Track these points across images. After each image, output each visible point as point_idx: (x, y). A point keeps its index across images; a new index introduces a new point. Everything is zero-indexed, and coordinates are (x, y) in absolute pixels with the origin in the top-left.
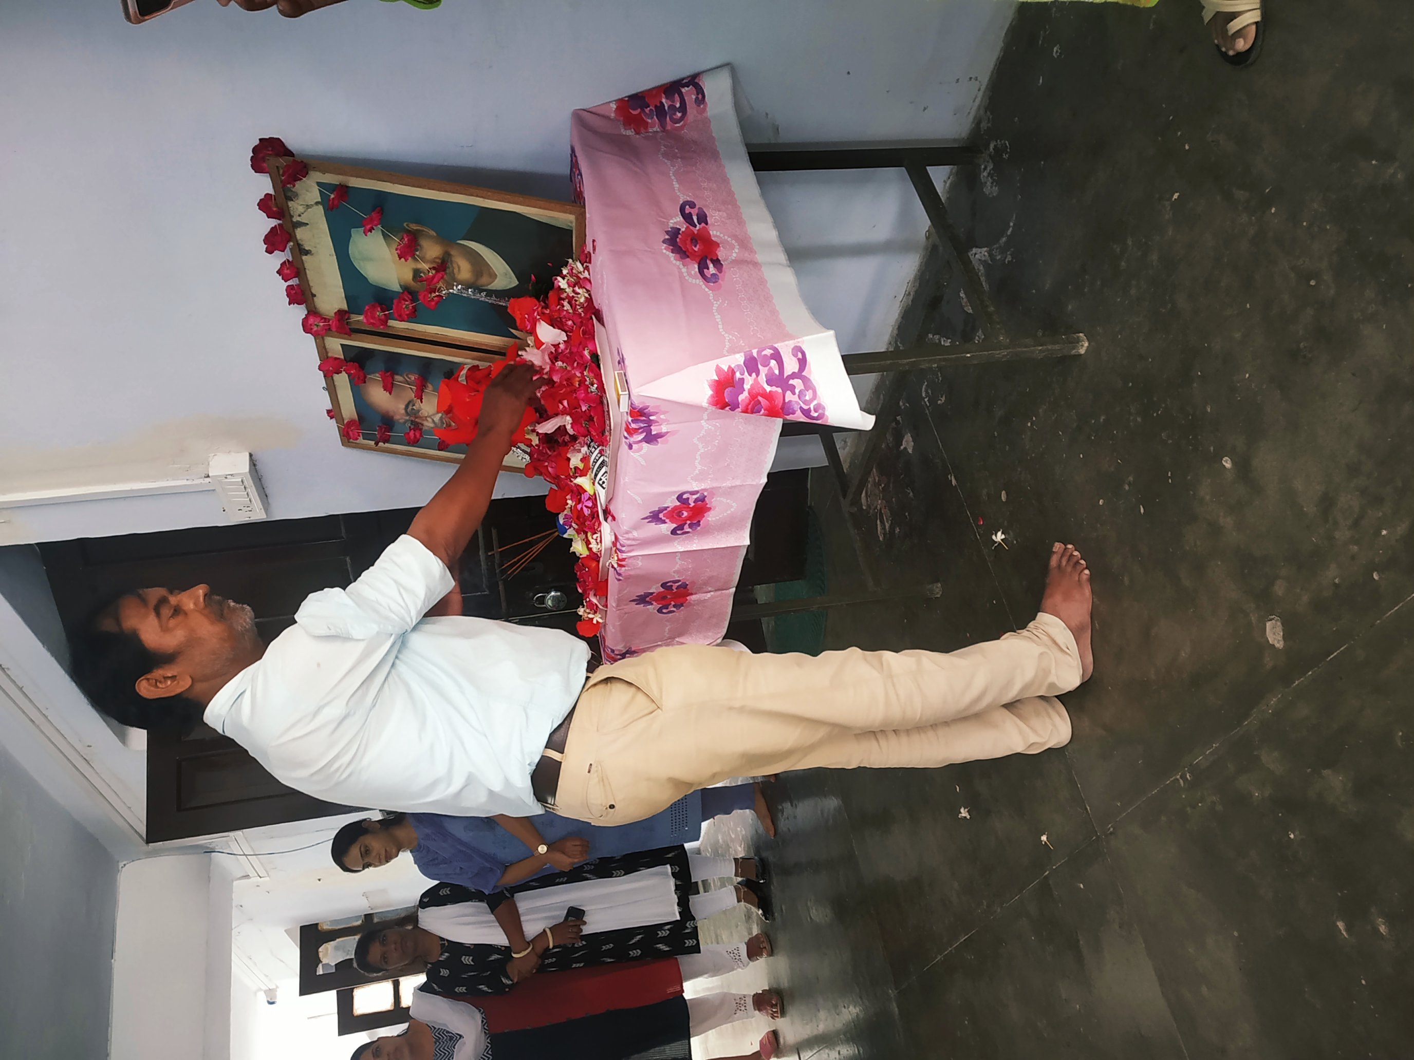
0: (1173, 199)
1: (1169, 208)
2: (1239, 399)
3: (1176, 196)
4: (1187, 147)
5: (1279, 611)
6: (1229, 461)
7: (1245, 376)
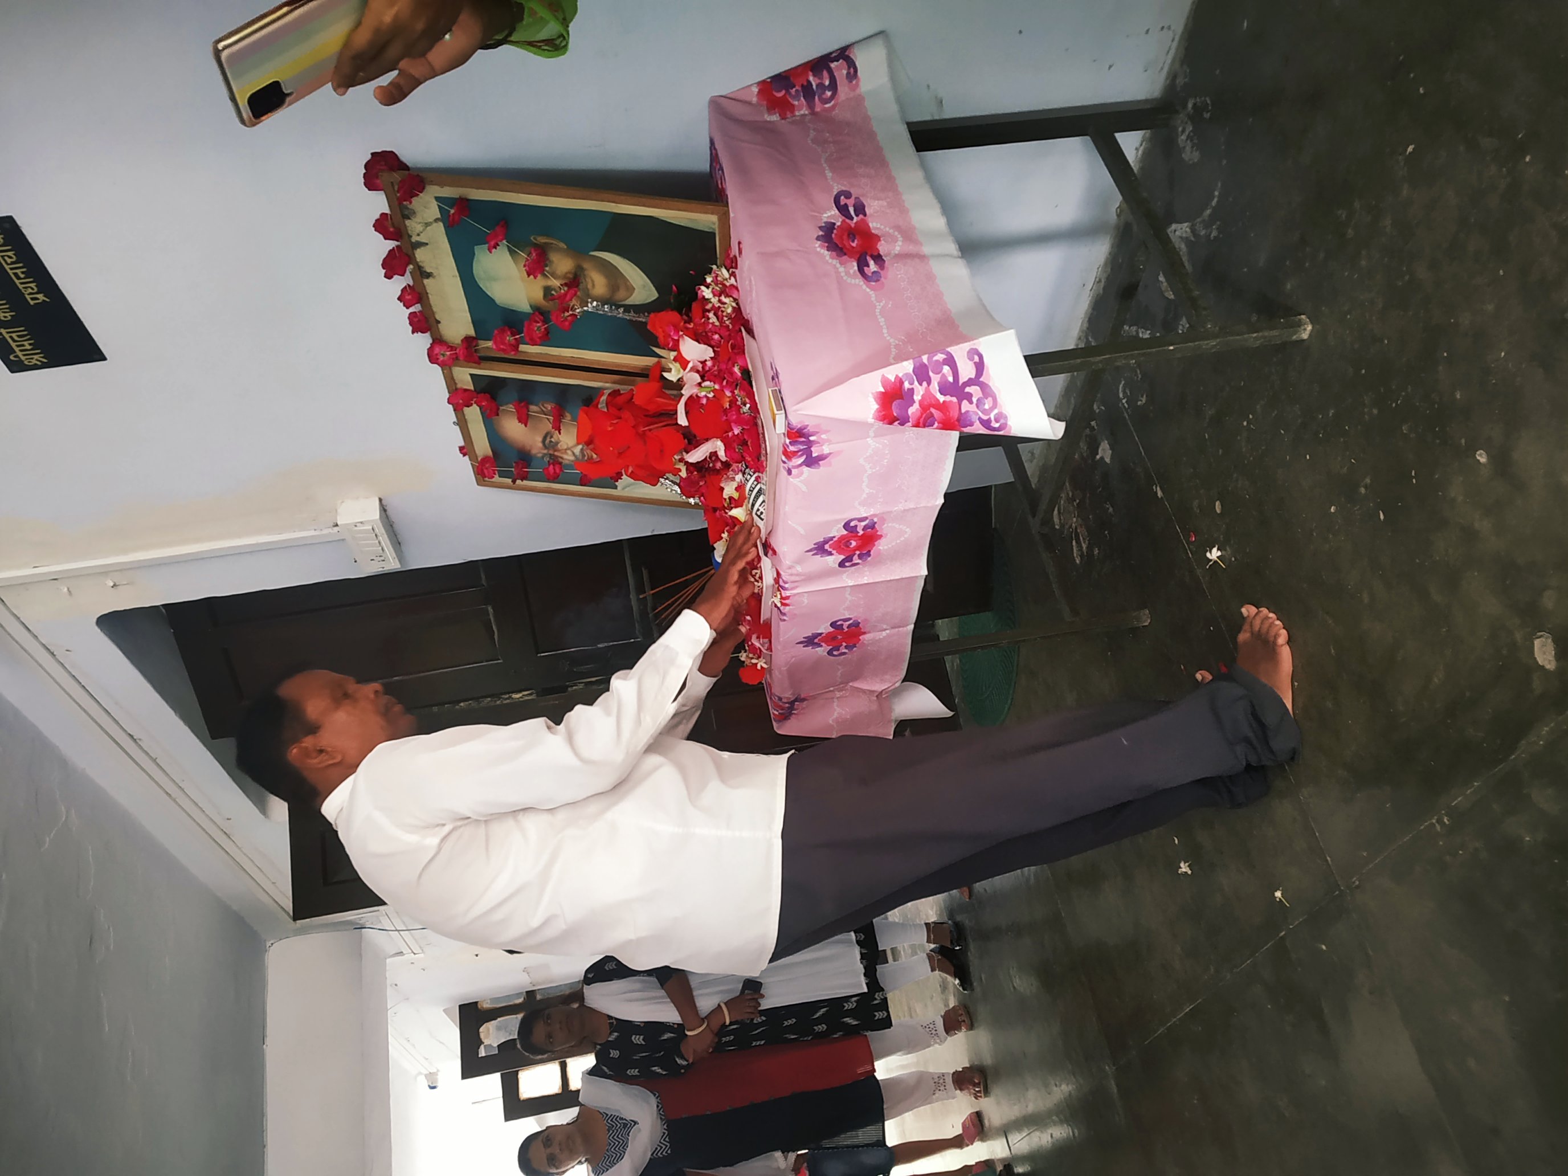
0: (1408, 153)
1: (1402, 164)
2: (1494, 381)
3: (1410, 149)
4: (1421, 91)
5: (1549, 626)
6: (1484, 455)
7: (1501, 355)
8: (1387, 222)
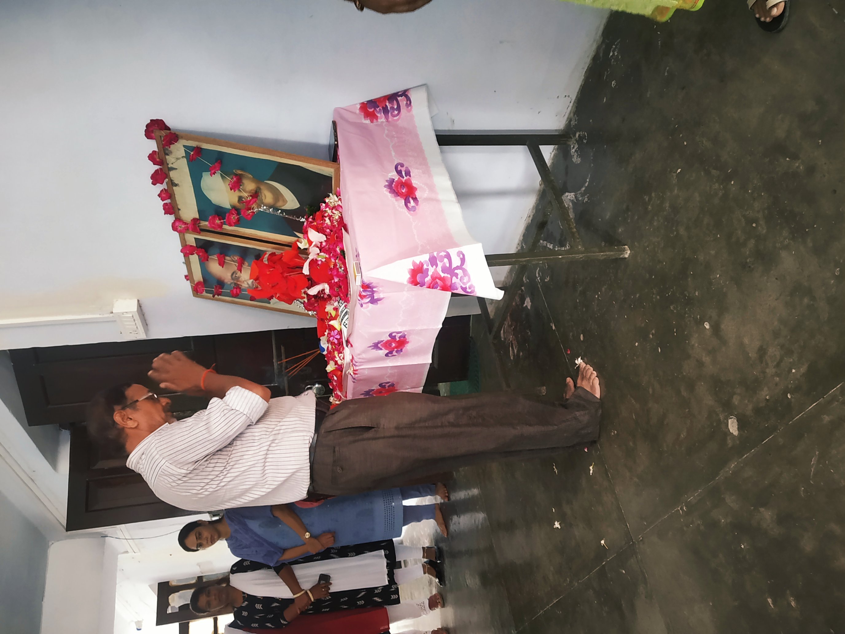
0: (678, 172)
1: (675, 177)
2: (714, 289)
3: (679, 170)
4: (685, 143)
5: (736, 413)
6: (708, 324)
7: (717, 276)
8: (667, 205)
